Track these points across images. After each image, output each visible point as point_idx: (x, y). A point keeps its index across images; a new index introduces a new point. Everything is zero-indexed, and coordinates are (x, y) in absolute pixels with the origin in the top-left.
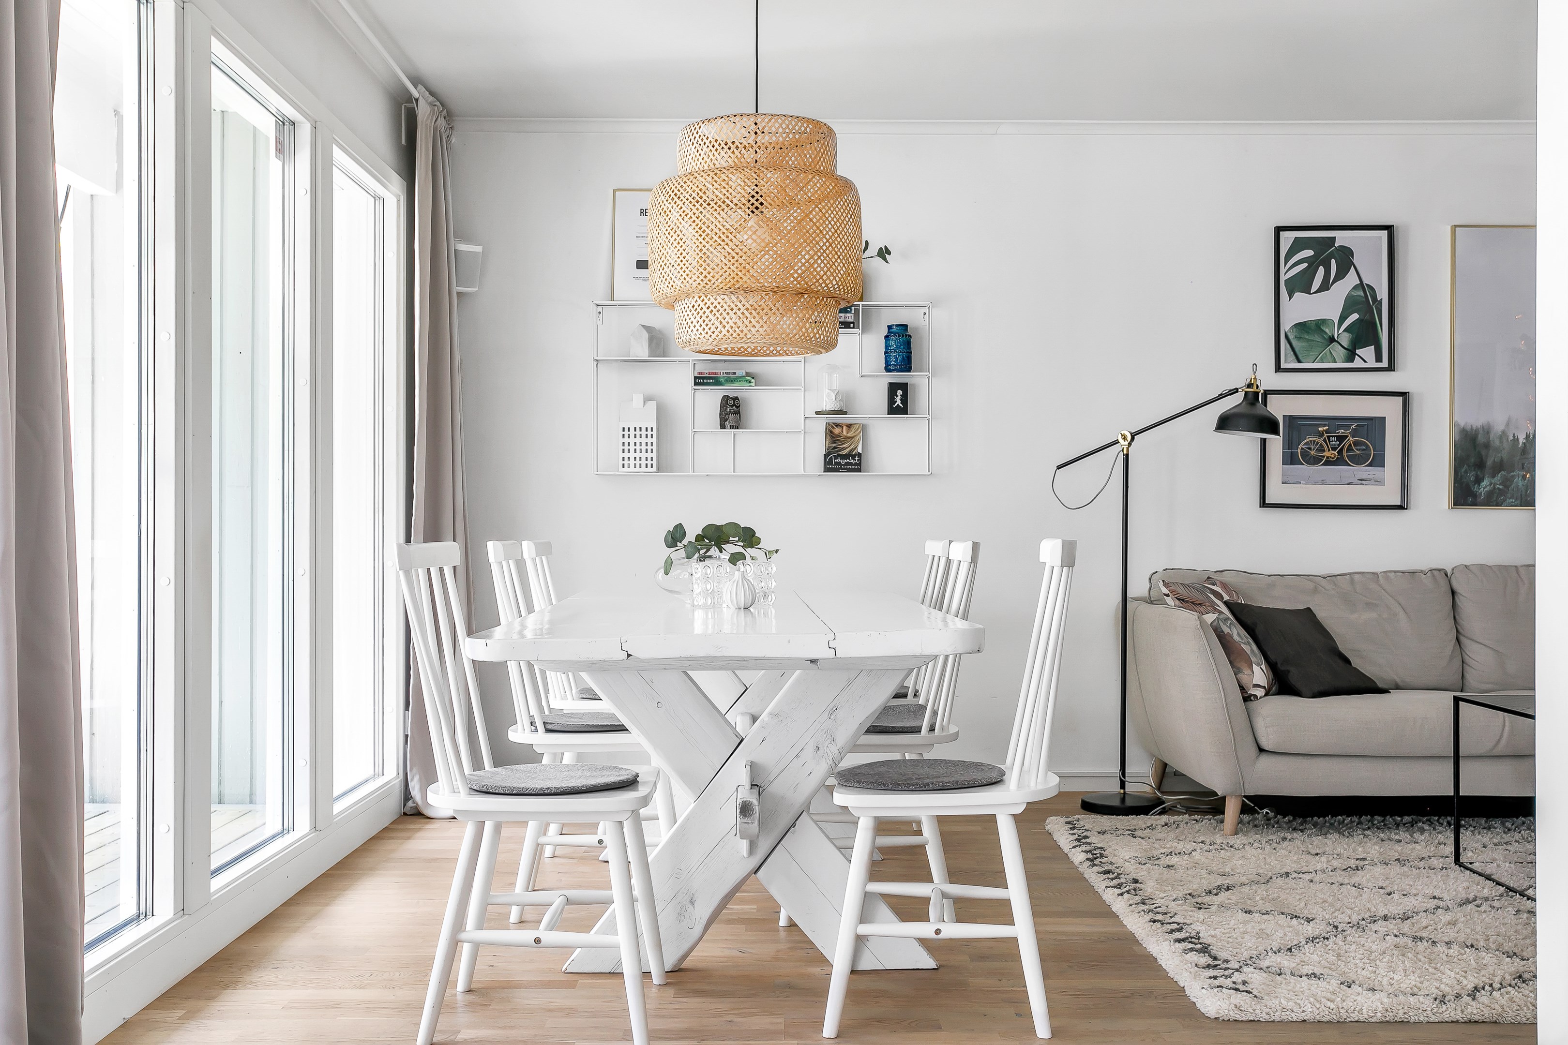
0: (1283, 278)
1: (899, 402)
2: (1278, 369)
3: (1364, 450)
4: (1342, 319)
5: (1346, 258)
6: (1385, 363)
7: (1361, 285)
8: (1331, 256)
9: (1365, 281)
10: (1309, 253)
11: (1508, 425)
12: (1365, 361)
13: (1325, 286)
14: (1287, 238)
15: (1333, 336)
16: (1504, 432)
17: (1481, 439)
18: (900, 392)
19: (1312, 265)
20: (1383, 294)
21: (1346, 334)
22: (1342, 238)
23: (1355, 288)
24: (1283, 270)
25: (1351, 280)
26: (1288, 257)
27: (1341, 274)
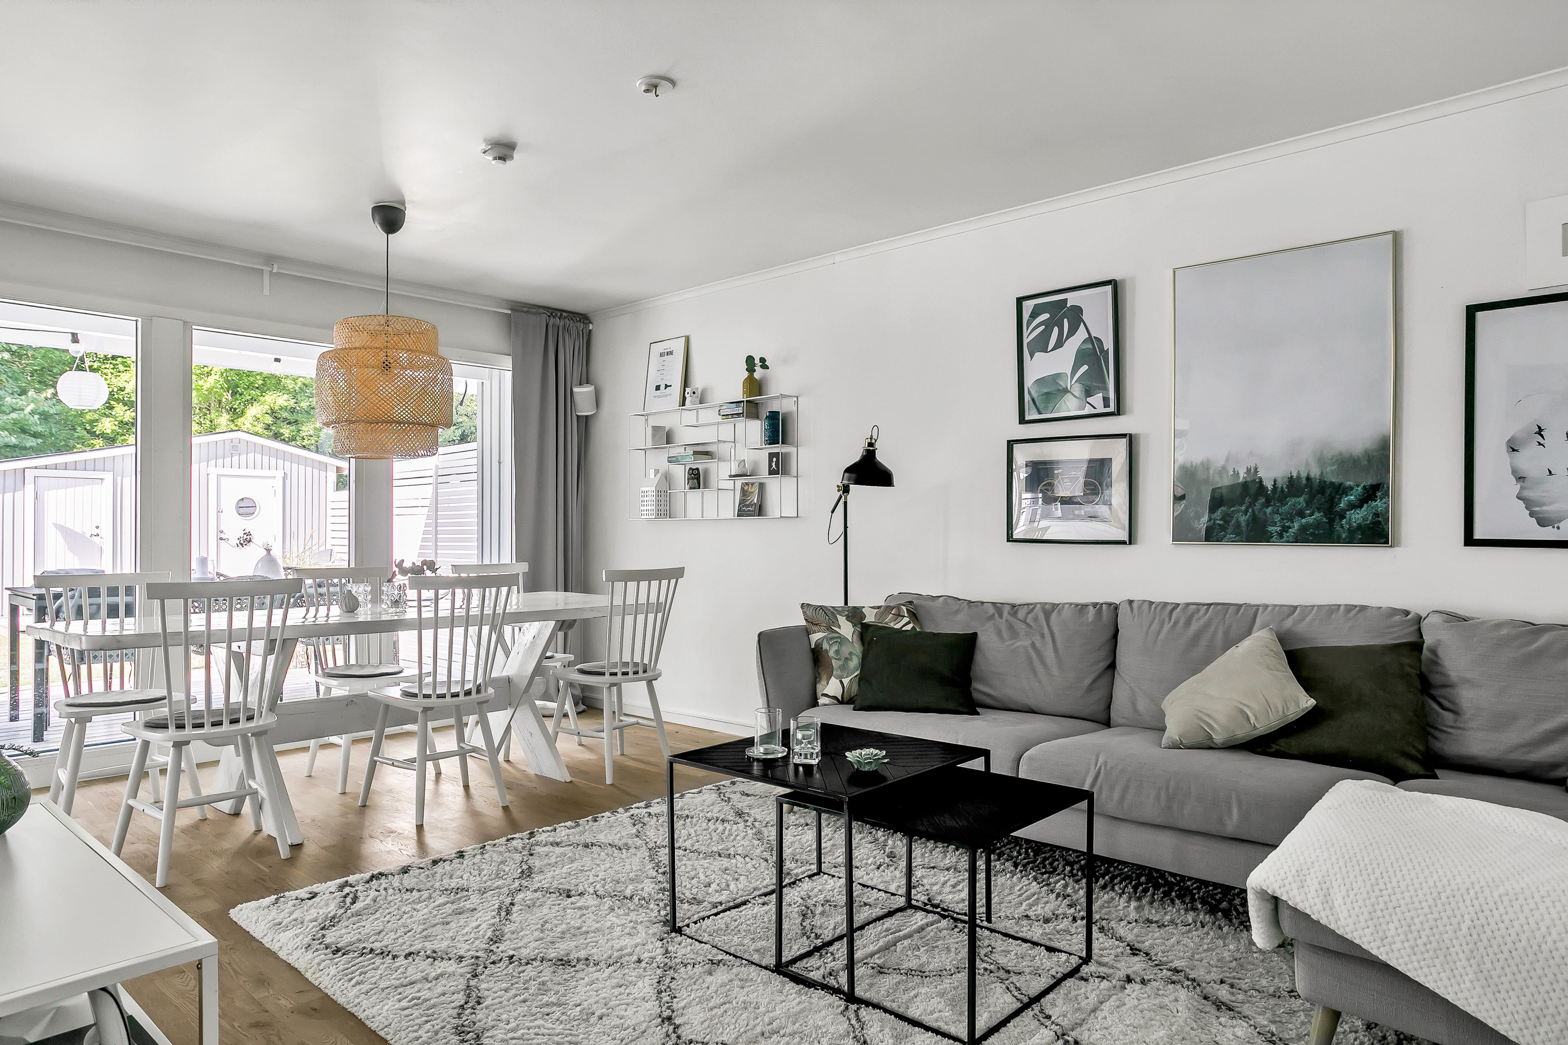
0: (1026, 341)
1: (774, 466)
2: (1022, 421)
3: (1092, 490)
4: (1074, 370)
5: (1076, 316)
6: (1112, 409)
7: (1090, 339)
8: (1064, 316)
9: (1093, 335)
10: (1046, 316)
11: (1227, 460)
12: (1095, 408)
13: (1059, 344)
14: (1028, 306)
15: (1067, 388)
16: (1224, 468)
17: (1201, 475)
18: (775, 459)
19: (1048, 326)
20: (1109, 345)
21: (1077, 385)
22: (1073, 299)
23: (1085, 341)
24: (1025, 334)
25: (1081, 334)
26: (1029, 323)
27: (1073, 331)
